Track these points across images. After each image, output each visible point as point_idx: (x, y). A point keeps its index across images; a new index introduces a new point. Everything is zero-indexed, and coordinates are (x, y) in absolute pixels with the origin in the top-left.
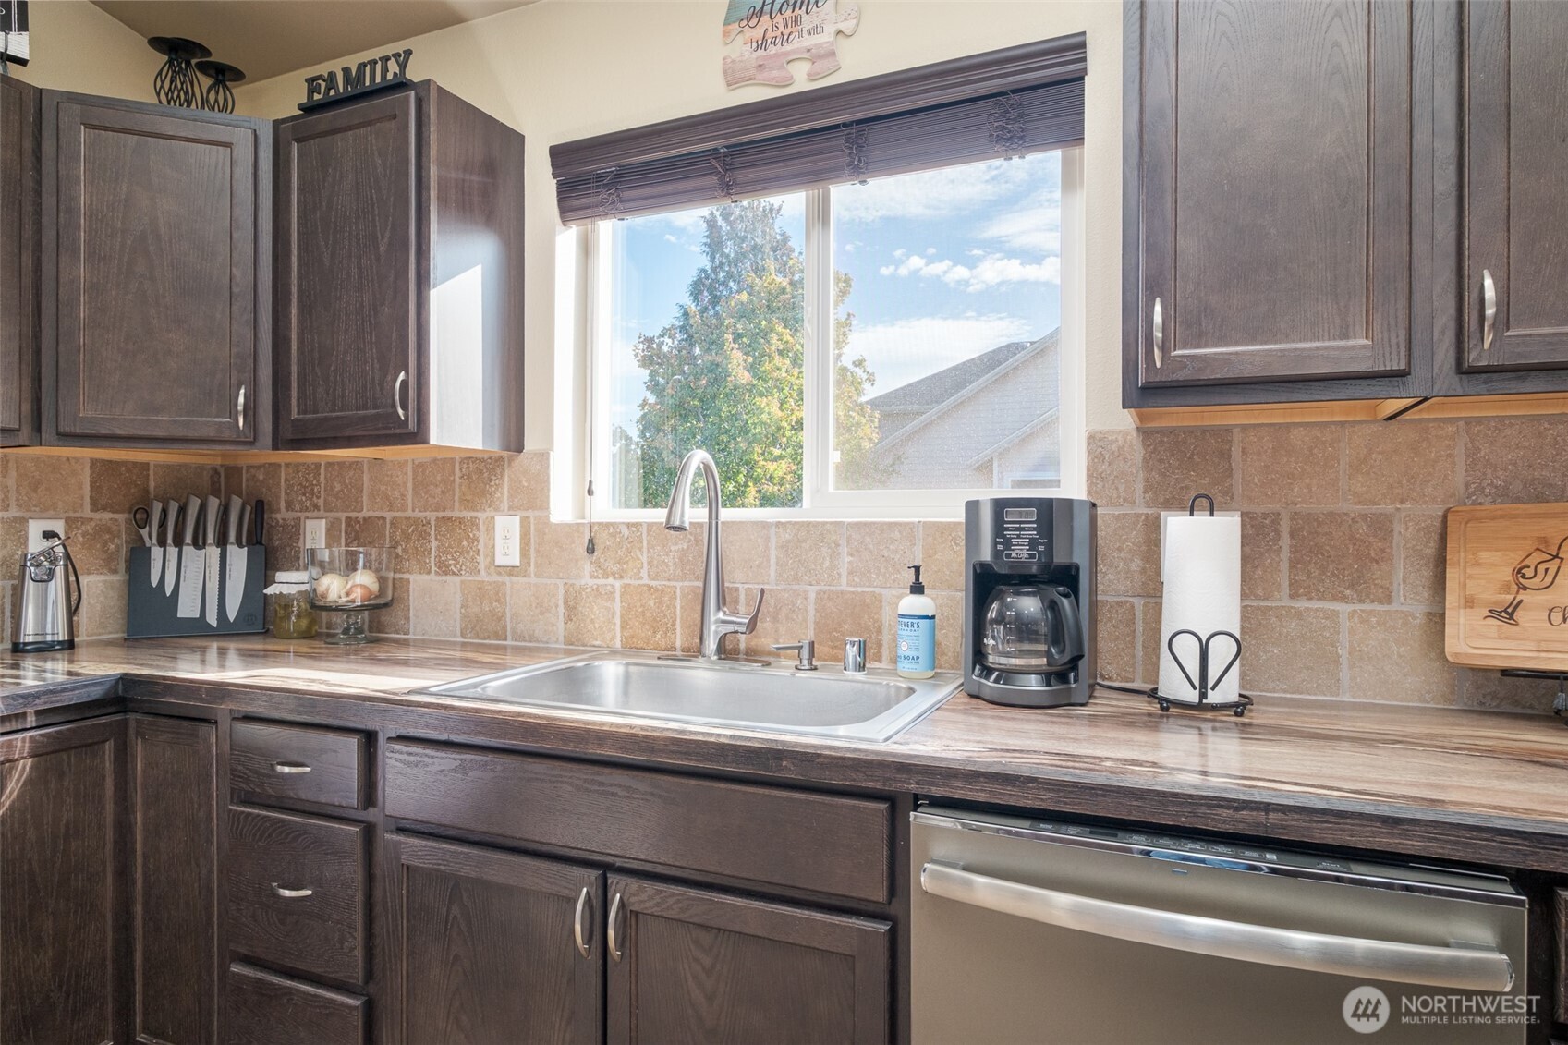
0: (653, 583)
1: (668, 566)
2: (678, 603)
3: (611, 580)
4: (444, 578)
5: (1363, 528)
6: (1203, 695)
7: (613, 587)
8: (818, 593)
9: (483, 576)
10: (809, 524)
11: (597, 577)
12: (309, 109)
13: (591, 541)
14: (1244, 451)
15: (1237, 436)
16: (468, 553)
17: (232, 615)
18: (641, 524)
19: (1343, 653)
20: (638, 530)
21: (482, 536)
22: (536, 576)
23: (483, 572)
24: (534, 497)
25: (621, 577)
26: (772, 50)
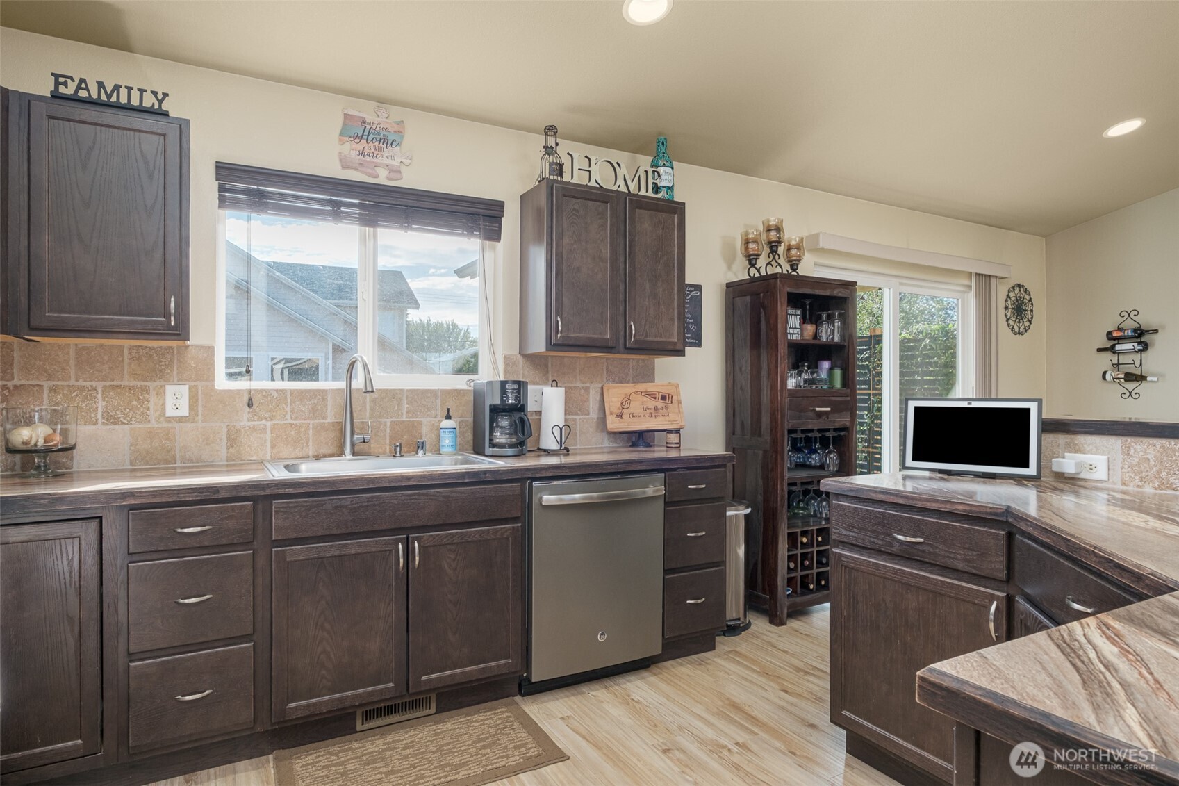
0: (294, 422)
1: (304, 413)
2: (311, 432)
3: (264, 422)
4: (113, 427)
5: (582, 391)
6: (561, 446)
7: (265, 425)
8: (391, 422)
9: (153, 424)
10: (387, 390)
11: (254, 420)
13: (250, 400)
14: (552, 365)
15: (550, 359)
16: (138, 409)
18: (286, 390)
19: (578, 432)
20: (284, 394)
21: (153, 398)
22: (203, 421)
23: (153, 421)
24: (201, 373)
25: (272, 420)
26: (367, 158)
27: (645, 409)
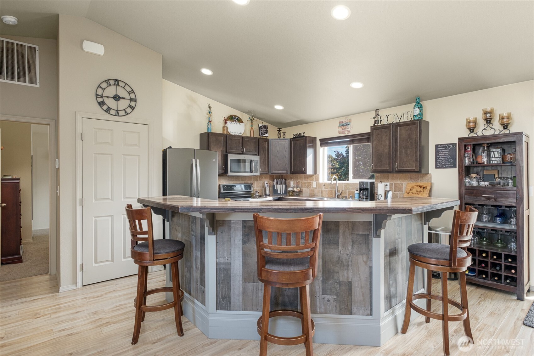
0: (330, 190)
2: (333, 191)
4: (307, 189)
5: (401, 185)
7: (327, 190)
8: (348, 190)
9: (312, 189)
10: (349, 183)
11: (325, 189)
12: (294, 138)
13: (324, 185)
14: (390, 177)
16: (310, 186)
17: (283, 193)
20: (329, 183)
21: (312, 184)
22: (318, 189)
24: (317, 179)
26: (344, 130)
27: (416, 191)
